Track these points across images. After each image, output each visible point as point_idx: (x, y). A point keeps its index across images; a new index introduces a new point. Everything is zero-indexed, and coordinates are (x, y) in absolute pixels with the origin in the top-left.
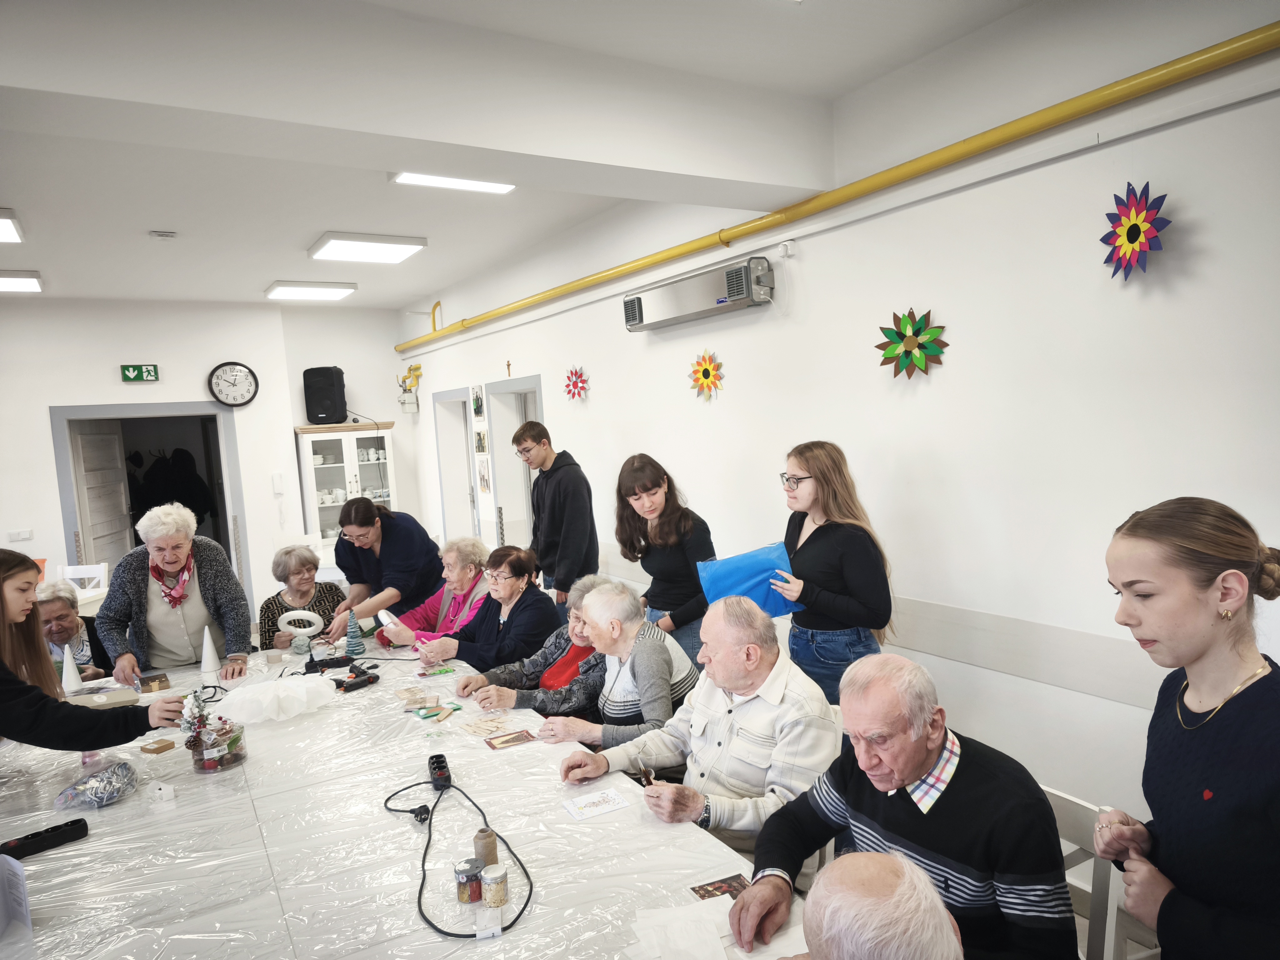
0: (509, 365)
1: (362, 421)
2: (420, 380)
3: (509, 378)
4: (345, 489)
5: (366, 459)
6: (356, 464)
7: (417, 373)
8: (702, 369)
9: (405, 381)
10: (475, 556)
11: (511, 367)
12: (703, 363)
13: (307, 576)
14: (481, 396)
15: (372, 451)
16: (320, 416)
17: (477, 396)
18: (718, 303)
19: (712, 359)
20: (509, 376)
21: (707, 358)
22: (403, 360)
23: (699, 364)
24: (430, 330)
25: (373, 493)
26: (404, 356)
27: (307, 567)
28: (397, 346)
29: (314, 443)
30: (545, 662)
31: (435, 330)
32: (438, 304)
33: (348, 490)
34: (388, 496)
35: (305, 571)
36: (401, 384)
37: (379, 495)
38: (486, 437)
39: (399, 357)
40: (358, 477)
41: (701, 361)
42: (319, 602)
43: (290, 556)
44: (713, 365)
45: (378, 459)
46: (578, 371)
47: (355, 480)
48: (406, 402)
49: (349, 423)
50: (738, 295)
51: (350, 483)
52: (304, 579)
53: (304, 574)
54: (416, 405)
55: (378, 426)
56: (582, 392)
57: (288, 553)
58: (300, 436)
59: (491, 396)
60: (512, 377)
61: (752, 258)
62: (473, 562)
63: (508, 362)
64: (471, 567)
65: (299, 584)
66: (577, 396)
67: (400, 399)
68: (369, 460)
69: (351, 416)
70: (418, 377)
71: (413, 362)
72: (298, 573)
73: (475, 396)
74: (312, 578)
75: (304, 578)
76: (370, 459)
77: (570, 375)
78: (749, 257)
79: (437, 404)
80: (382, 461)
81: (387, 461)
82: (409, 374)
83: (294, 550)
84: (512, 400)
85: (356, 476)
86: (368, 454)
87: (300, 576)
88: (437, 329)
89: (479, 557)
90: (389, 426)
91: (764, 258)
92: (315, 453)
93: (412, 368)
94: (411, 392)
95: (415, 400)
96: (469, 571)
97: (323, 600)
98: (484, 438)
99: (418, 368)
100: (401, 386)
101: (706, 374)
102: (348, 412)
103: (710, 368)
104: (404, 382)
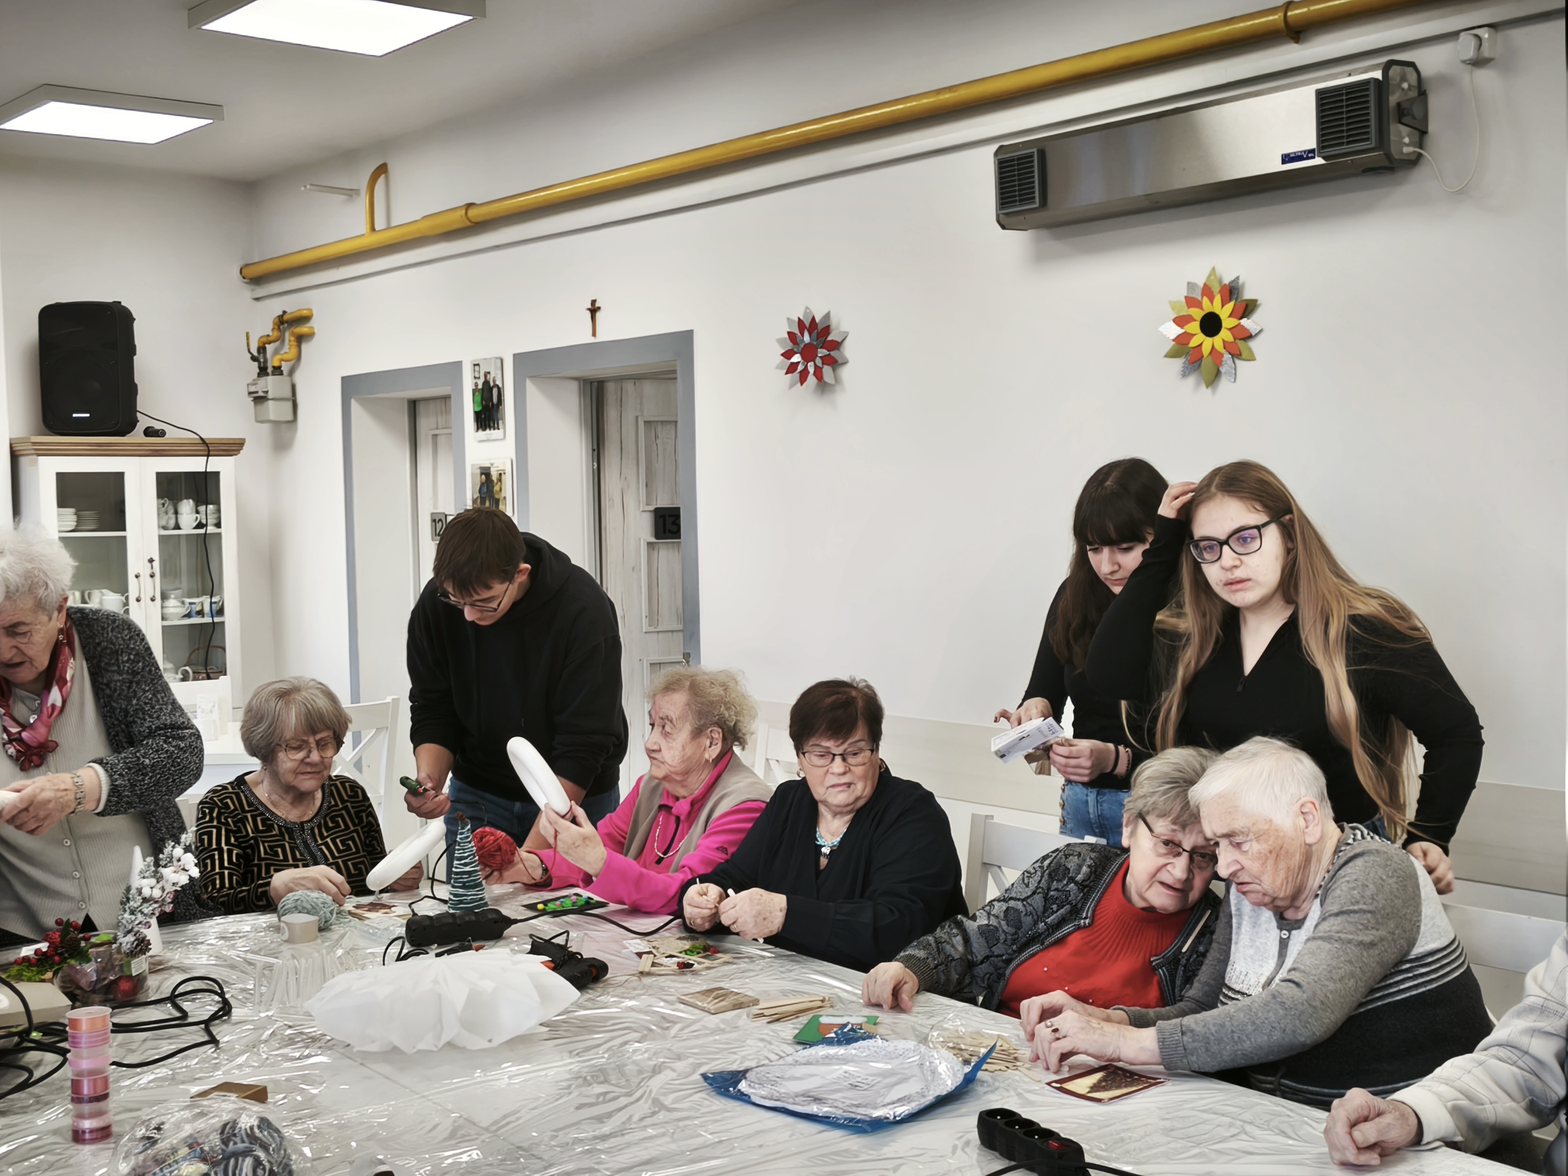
0: (594, 310)
1: (172, 434)
2: (304, 347)
3: (592, 340)
4: (123, 589)
5: (172, 523)
6: (153, 533)
7: (303, 329)
8: (1198, 314)
9: (264, 349)
10: (728, 709)
11: (598, 315)
12: (1206, 301)
13: (315, 756)
14: (499, 383)
15: (187, 506)
16: (74, 415)
17: (486, 383)
18: (1284, 162)
19: (1231, 291)
20: (594, 334)
21: (1216, 289)
22: (257, 299)
23: (1191, 302)
24: (362, 227)
25: (183, 603)
26: (261, 291)
27: (318, 737)
28: (247, 265)
29: (62, 477)
30: (1016, 933)
31: (373, 229)
32: (382, 169)
33: (133, 594)
34: (221, 612)
35: (313, 745)
36: (255, 353)
37: (198, 608)
38: (507, 479)
39: (247, 293)
40: (156, 564)
41: (1198, 295)
42: (333, 819)
43: (287, 704)
44: (1230, 306)
45: (200, 525)
46: (817, 320)
47: (149, 572)
48: (270, 396)
49: (137, 436)
50: (1348, 143)
51: (137, 577)
52: (308, 764)
53: (310, 752)
54: (289, 405)
55: (208, 448)
56: (827, 370)
57: (285, 695)
58: (24, 462)
59: (530, 386)
60: (602, 337)
61: (1391, 63)
62: (721, 723)
63: (594, 302)
64: (716, 736)
65: (296, 773)
66: (811, 379)
67: (253, 389)
68: (177, 527)
69: (143, 423)
70: (300, 339)
71: (291, 305)
72: (299, 748)
73: (480, 383)
74: (326, 765)
75: (308, 760)
76: (182, 525)
77: (797, 331)
78: (1384, 59)
79: (354, 405)
80: (211, 529)
81: (223, 530)
82: (276, 333)
83: (296, 689)
84: (572, 396)
85: (151, 561)
86: (176, 513)
87: (301, 755)
88: (377, 228)
89: (736, 714)
90: (231, 448)
91: (1412, 65)
92: (63, 502)
93: (286, 317)
94: (281, 373)
95: (288, 393)
96: (708, 743)
97: (342, 816)
98: (500, 480)
99: (304, 319)
100: (254, 359)
101: (1211, 324)
102: (138, 414)
103: (1224, 312)
104: (262, 349)
